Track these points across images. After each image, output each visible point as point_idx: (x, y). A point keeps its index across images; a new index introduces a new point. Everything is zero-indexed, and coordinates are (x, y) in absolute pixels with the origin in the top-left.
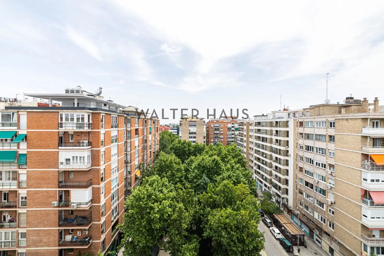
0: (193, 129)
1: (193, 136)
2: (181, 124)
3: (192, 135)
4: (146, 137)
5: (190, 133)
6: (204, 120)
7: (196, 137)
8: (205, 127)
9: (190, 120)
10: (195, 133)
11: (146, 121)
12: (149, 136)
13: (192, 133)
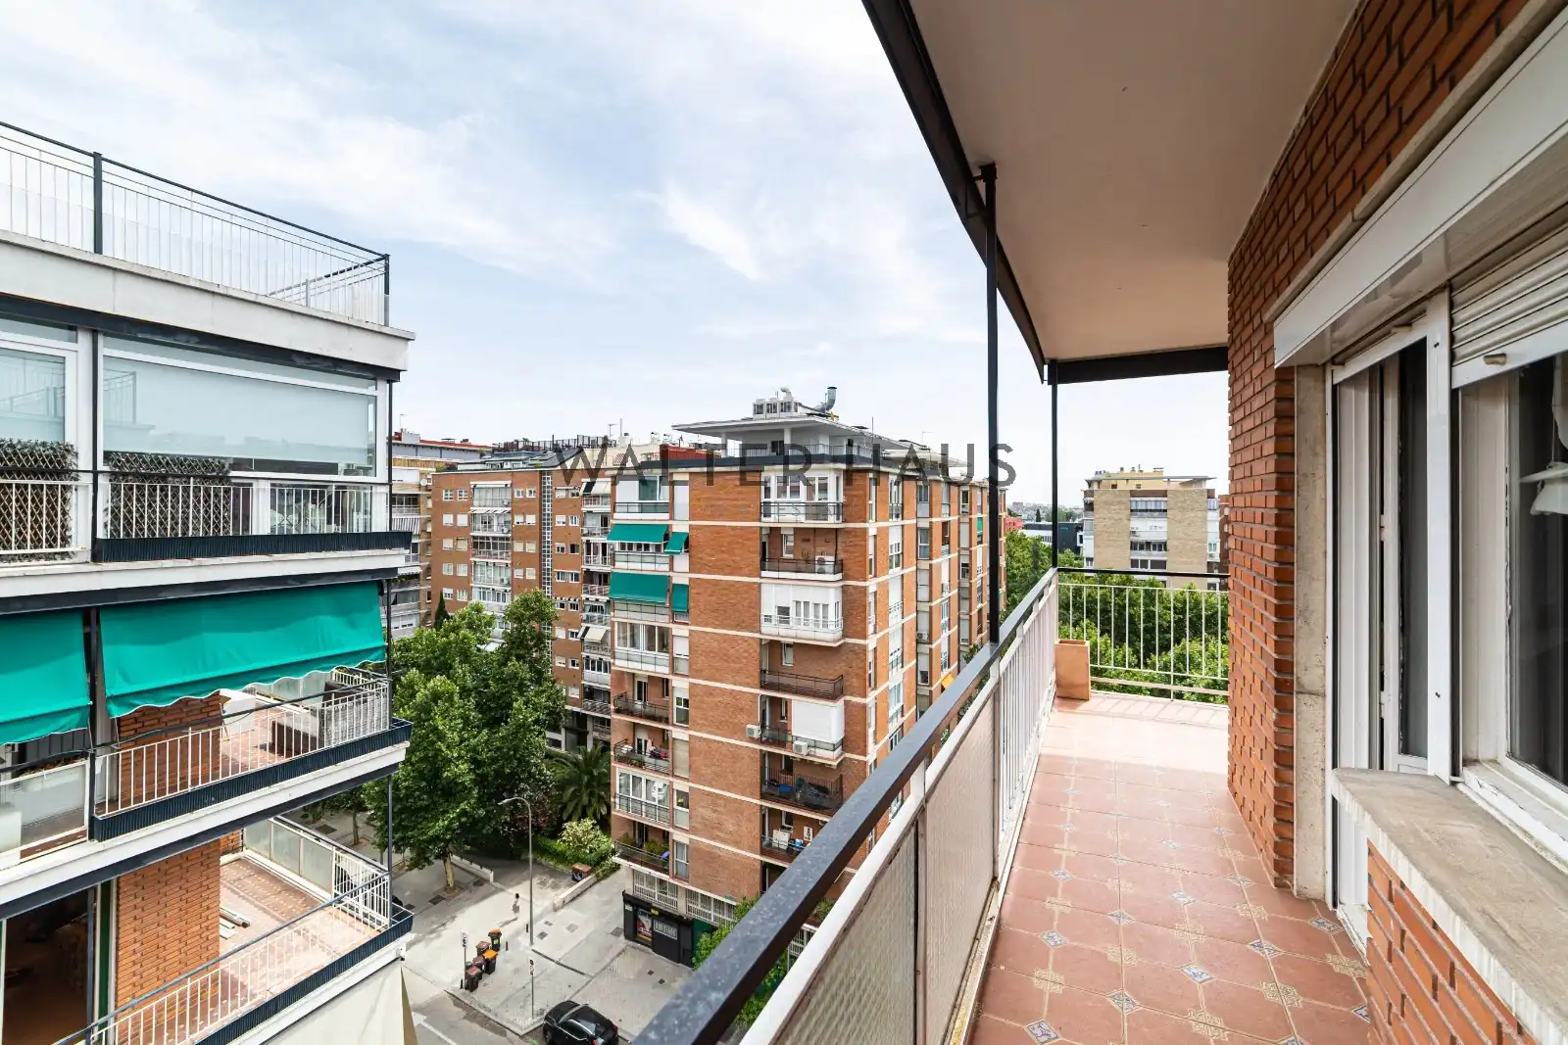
0: (1149, 529)
1: (1149, 558)
2: (1089, 507)
3: (1143, 552)
4: (967, 552)
5: (1134, 546)
6: (1208, 485)
7: (1165, 562)
8: (1214, 518)
9: (1134, 488)
10: (1162, 546)
11: (965, 493)
12: (976, 551)
13: (1147, 545)
